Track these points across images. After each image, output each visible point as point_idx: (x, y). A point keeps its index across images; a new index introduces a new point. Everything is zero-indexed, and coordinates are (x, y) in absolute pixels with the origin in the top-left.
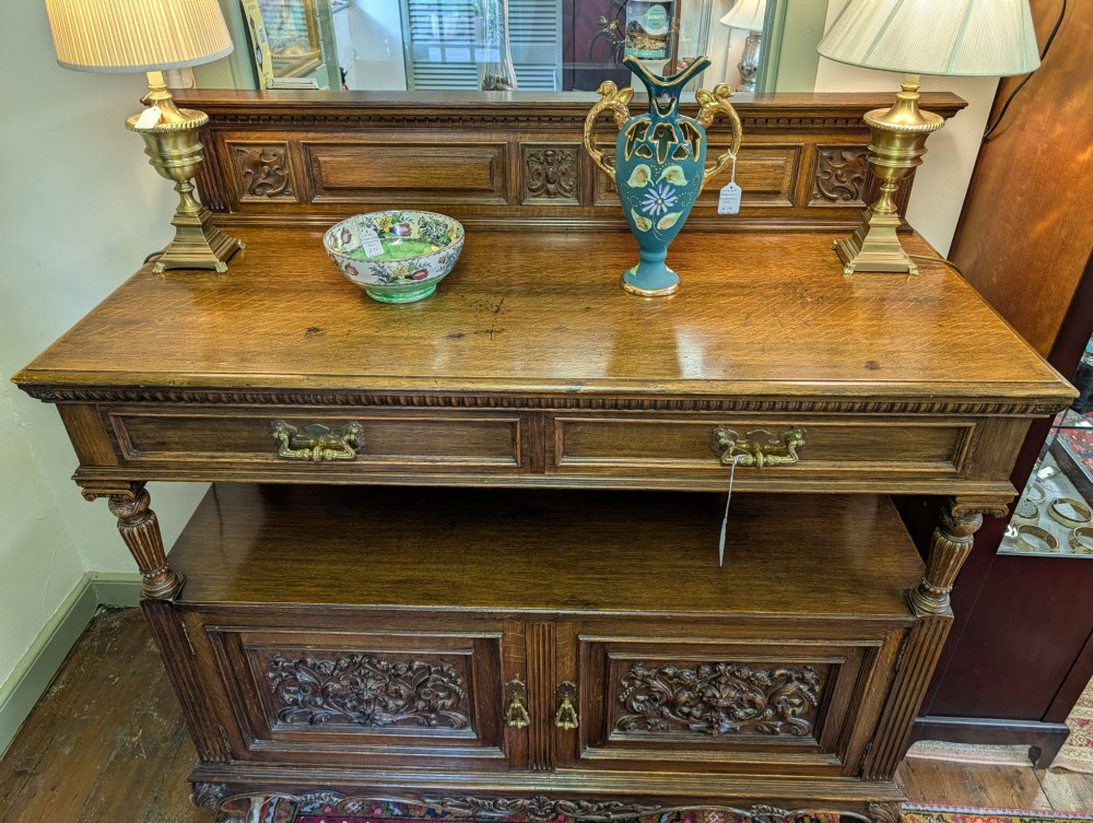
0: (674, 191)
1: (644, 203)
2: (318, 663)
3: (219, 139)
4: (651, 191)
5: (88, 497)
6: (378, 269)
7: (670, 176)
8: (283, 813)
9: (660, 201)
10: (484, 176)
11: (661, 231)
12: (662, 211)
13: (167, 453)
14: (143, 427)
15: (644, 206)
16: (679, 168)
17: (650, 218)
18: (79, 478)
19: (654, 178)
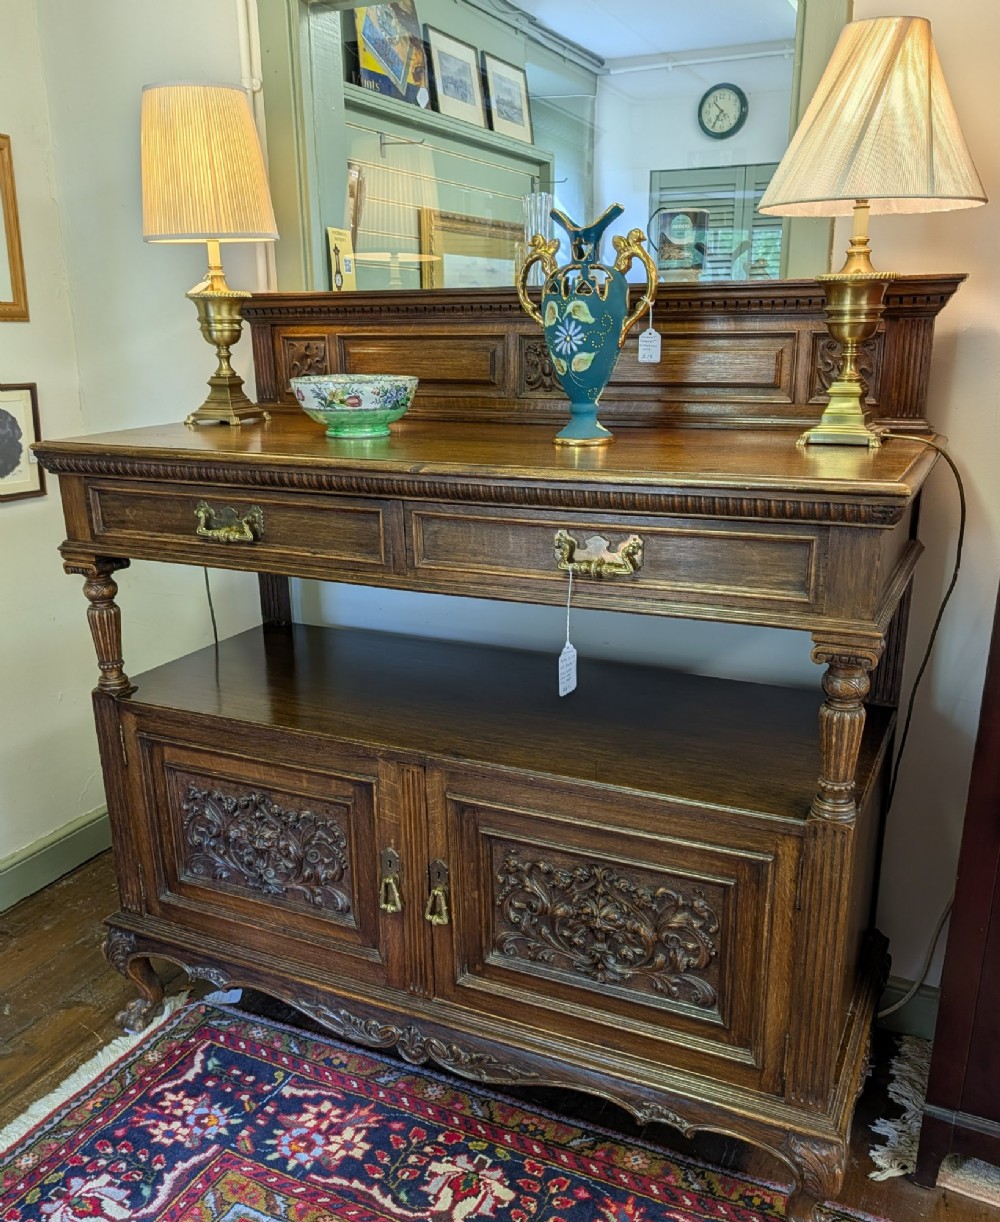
0: (580, 328)
1: (556, 341)
2: (223, 797)
3: (277, 333)
4: (560, 328)
5: (69, 569)
6: (317, 390)
7: (574, 311)
8: (192, 1020)
9: (568, 339)
10: (484, 368)
11: (576, 373)
12: (572, 349)
13: (125, 531)
14: (112, 503)
15: (557, 345)
16: (582, 303)
17: (563, 357)
18: (65, 550)
19: (561, 314)
